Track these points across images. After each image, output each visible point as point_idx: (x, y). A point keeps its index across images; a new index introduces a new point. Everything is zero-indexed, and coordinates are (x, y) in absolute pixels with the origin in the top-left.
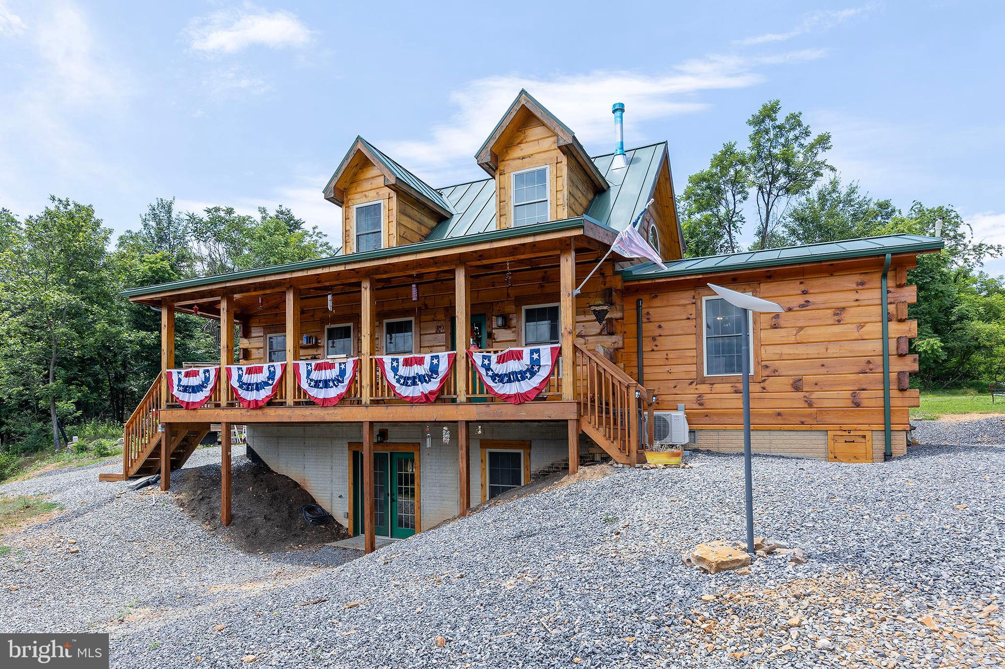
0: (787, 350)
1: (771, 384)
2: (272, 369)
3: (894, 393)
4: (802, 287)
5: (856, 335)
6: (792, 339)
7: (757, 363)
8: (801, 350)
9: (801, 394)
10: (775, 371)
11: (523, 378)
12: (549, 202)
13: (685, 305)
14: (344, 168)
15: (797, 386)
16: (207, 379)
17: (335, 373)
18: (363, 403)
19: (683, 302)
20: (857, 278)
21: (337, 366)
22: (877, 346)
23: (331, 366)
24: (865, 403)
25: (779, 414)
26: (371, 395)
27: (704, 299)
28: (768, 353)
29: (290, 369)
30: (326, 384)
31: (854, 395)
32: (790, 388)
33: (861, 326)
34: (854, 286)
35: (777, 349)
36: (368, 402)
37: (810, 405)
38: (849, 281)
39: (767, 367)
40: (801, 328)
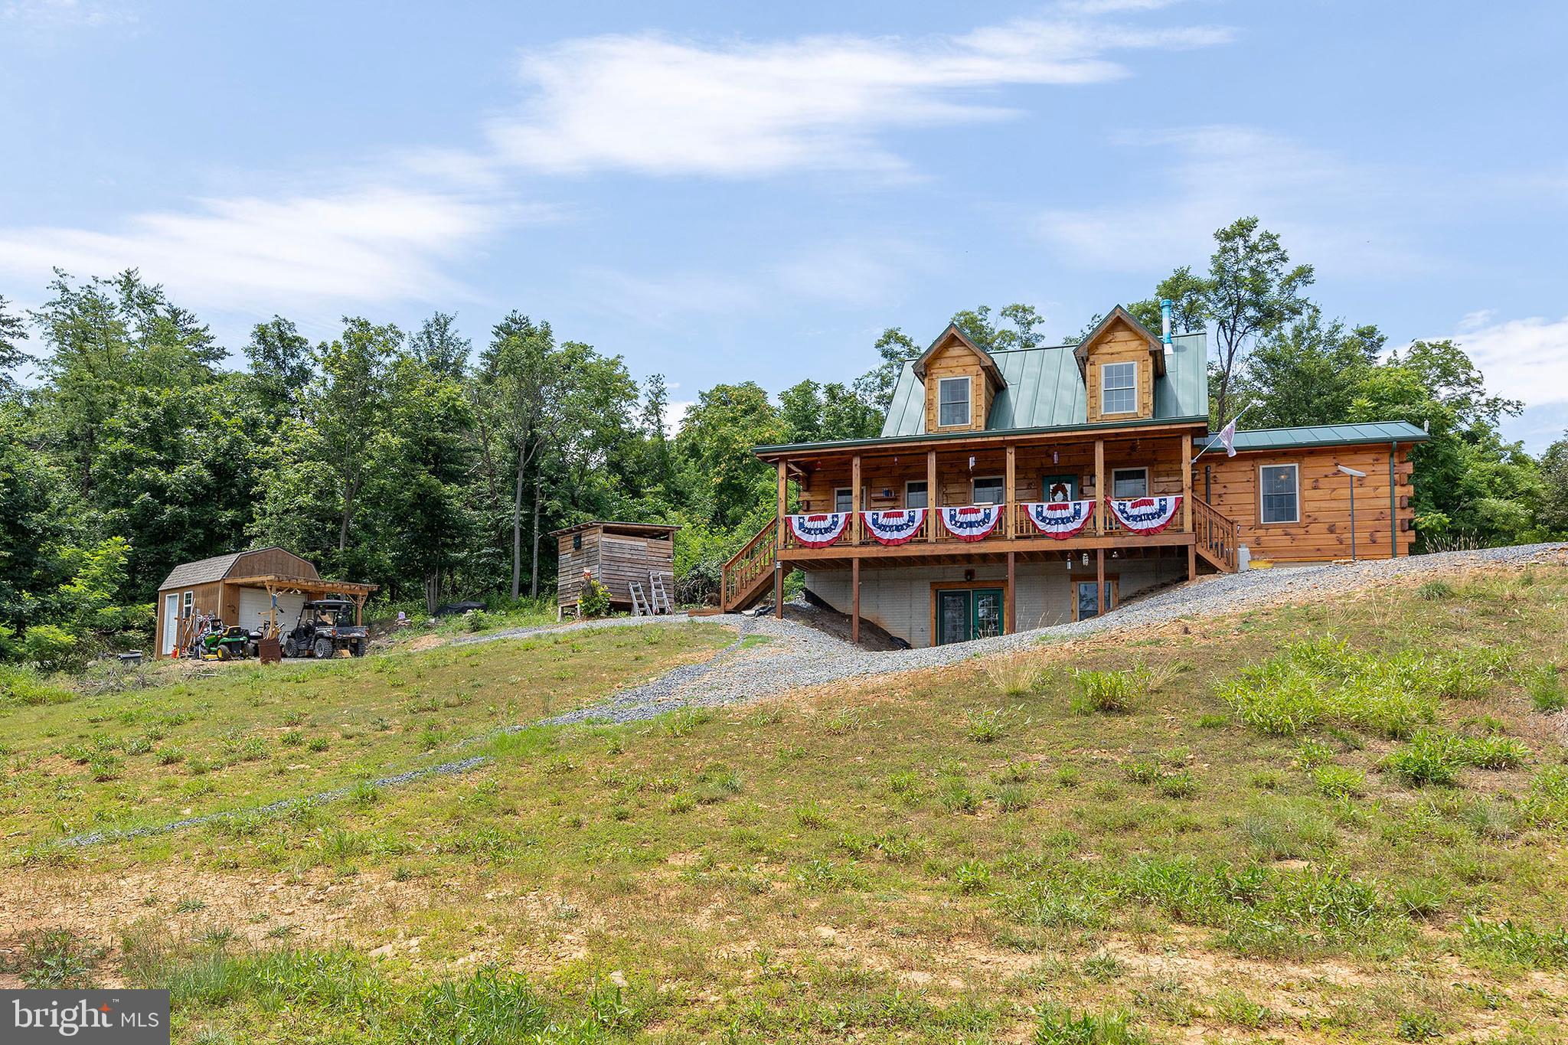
0: (1324, 504)
1: (1312, 528)
2: (912, 514)
3: (1399, 533)
4: (1335, 461)
5: (1373, 495)
6: (1328, 497)
7: (1302, 514)
8: (1334, 504)
9: (1334, 536)
10: (1316, 519)
11: (1153, 518)
12: (1136, 390)
13: (1245, 471)
14: (935, 348)
15: (1331, 530)
16: (835, 523)
17: (980, 516)
18: (1009, 538)
19: (1243, 469)
20: (1374, 456)
21: (982, 511)
22: (1388, 502)
23: (977, 511)
24: (1379, 540)
25: (1318, 550)
26: (1016, 532)
27: (1261, 467)
28: (1310, 507)
29: (932, 515)
30: (971, 525)
31: (1372, 535)
32: (1326, 531)
33: (1376, 488)
34: (1372, 461)
35: (1317, 504)
36: (1014, 538)
37: (1341, 543)
38: (1368, 458)
39: (1309, 516)
40: (1335, 489)
